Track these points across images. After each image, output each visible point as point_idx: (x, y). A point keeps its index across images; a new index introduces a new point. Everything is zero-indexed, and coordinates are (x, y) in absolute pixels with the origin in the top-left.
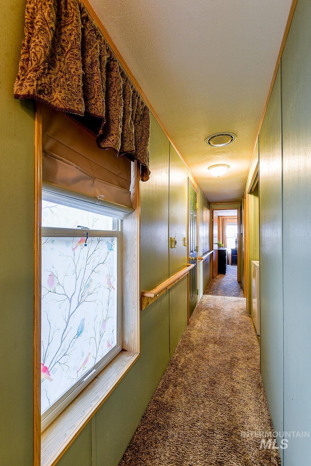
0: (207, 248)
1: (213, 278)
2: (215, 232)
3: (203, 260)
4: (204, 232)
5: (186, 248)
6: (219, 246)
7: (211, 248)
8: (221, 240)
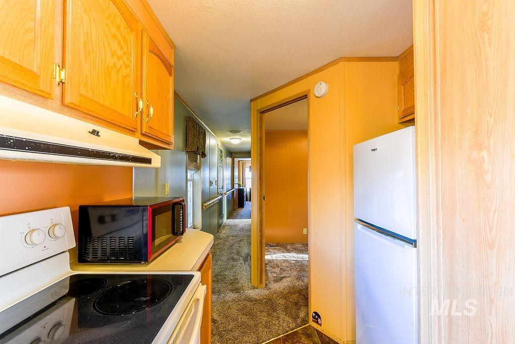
0: (230, 187)
1: (234, 210)
2: (236, 174)
3: (226, 195)
4: (227, 174)
5: (217, 186)
6: (239, 185)
7: (233, 187)
8: (241, 180)
